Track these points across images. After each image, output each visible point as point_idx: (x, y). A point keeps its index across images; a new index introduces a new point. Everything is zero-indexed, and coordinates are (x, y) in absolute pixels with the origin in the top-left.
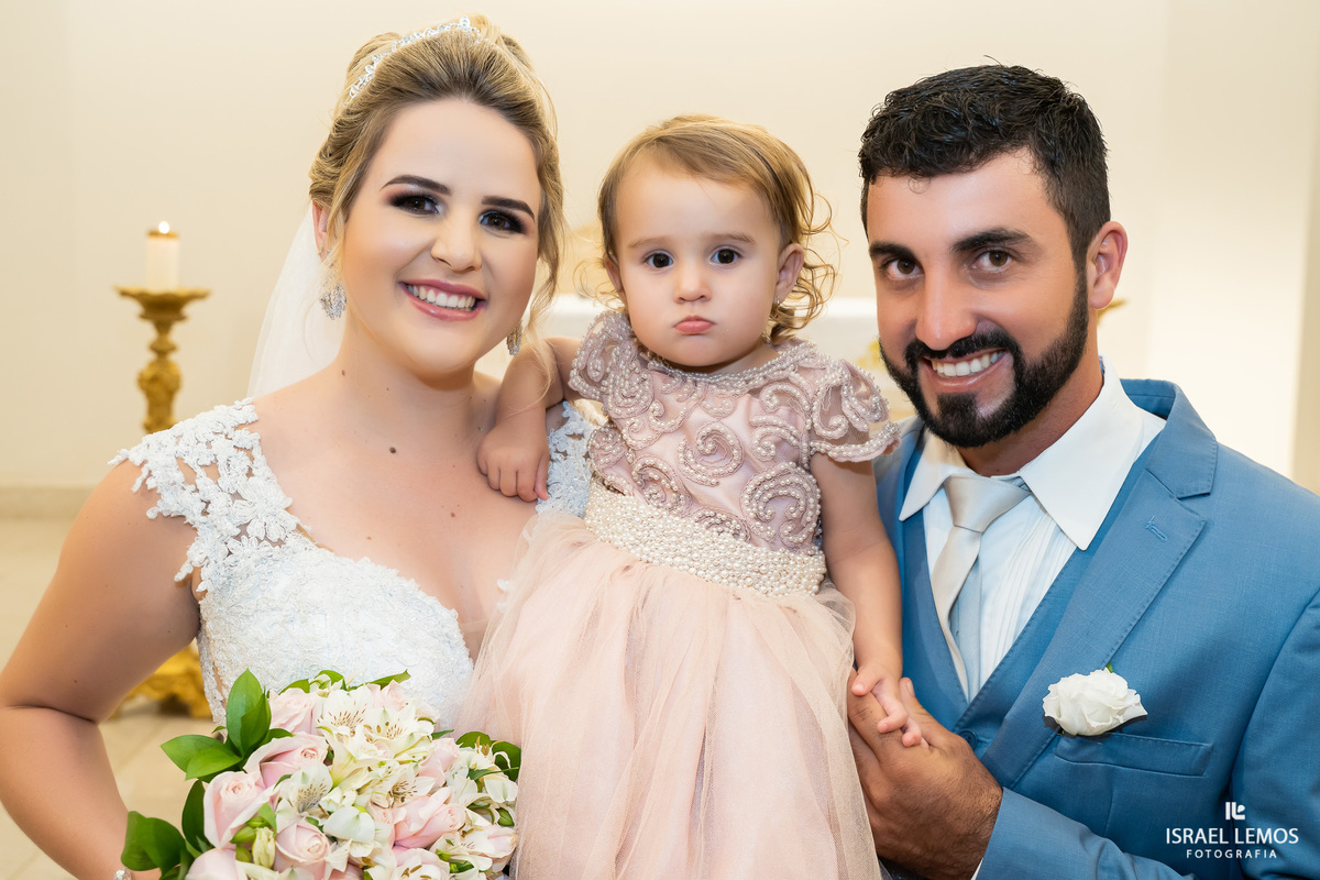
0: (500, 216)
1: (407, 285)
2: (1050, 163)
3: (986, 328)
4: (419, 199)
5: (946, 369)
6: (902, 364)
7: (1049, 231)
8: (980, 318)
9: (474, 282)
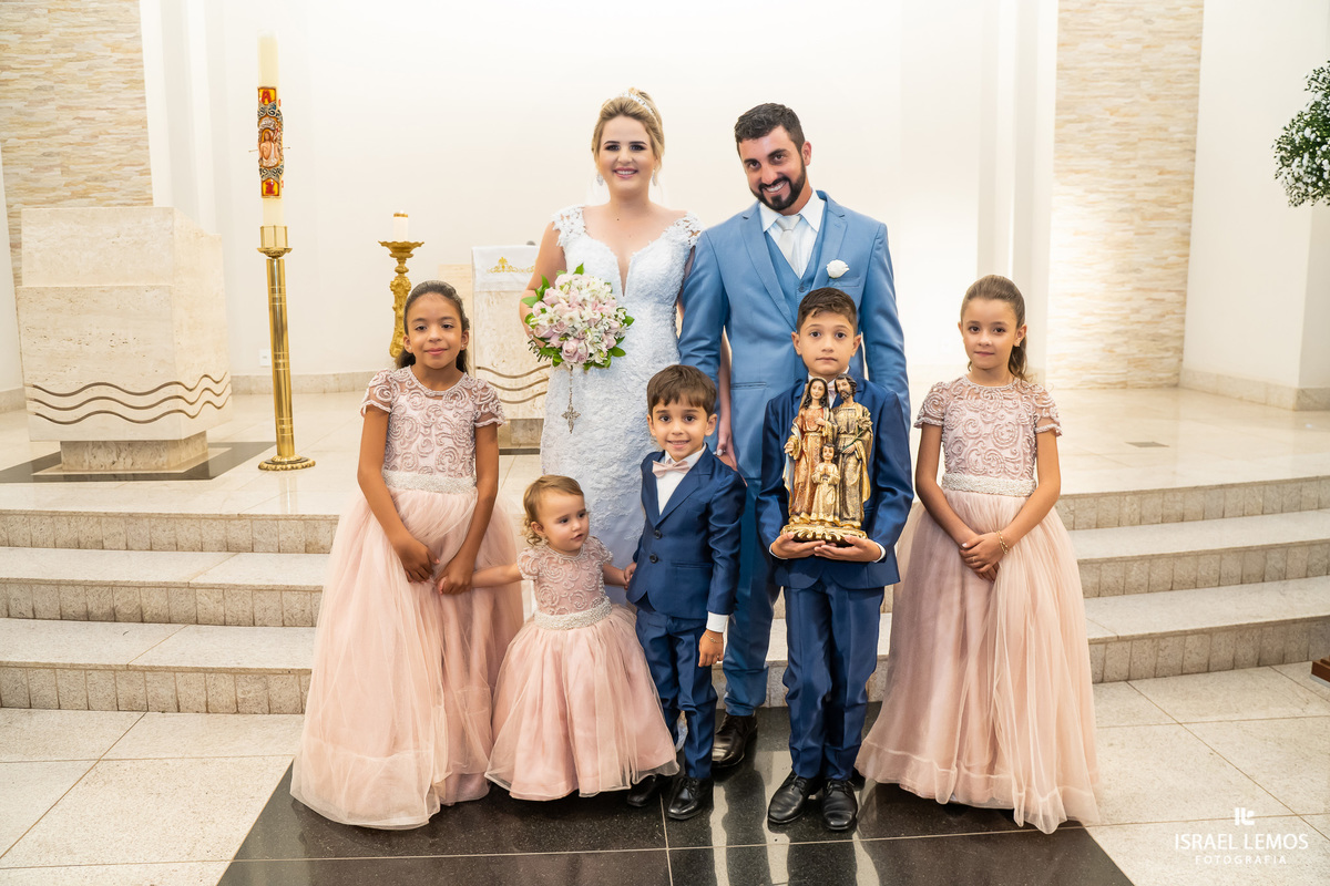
0: (637, 147)
1: (615, 171)
2: (788, 129)
3: (781, 176)
4: (613, 147)
5: (771, 190)
6: (758, 191)
7: (791, 147)
8: (778, 173)
9: (631, 167)
